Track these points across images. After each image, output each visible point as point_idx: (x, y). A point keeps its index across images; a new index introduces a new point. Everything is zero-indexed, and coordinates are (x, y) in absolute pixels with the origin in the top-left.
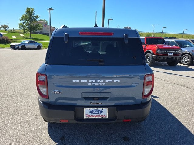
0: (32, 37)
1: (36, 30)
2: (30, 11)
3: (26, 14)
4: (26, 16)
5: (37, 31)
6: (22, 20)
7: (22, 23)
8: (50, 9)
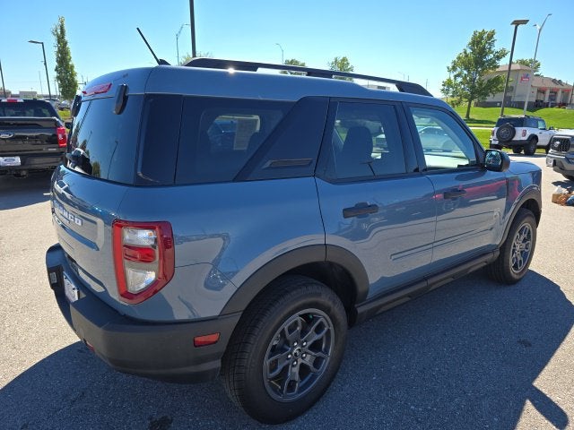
0: (471, 117)
1: (486, 95)
2: (482, 38)
3: (469, 51)
4: (467, 56)
5: (489, 99)
6: (454, 68)
7: (452, 78)
8: (517, 23)
